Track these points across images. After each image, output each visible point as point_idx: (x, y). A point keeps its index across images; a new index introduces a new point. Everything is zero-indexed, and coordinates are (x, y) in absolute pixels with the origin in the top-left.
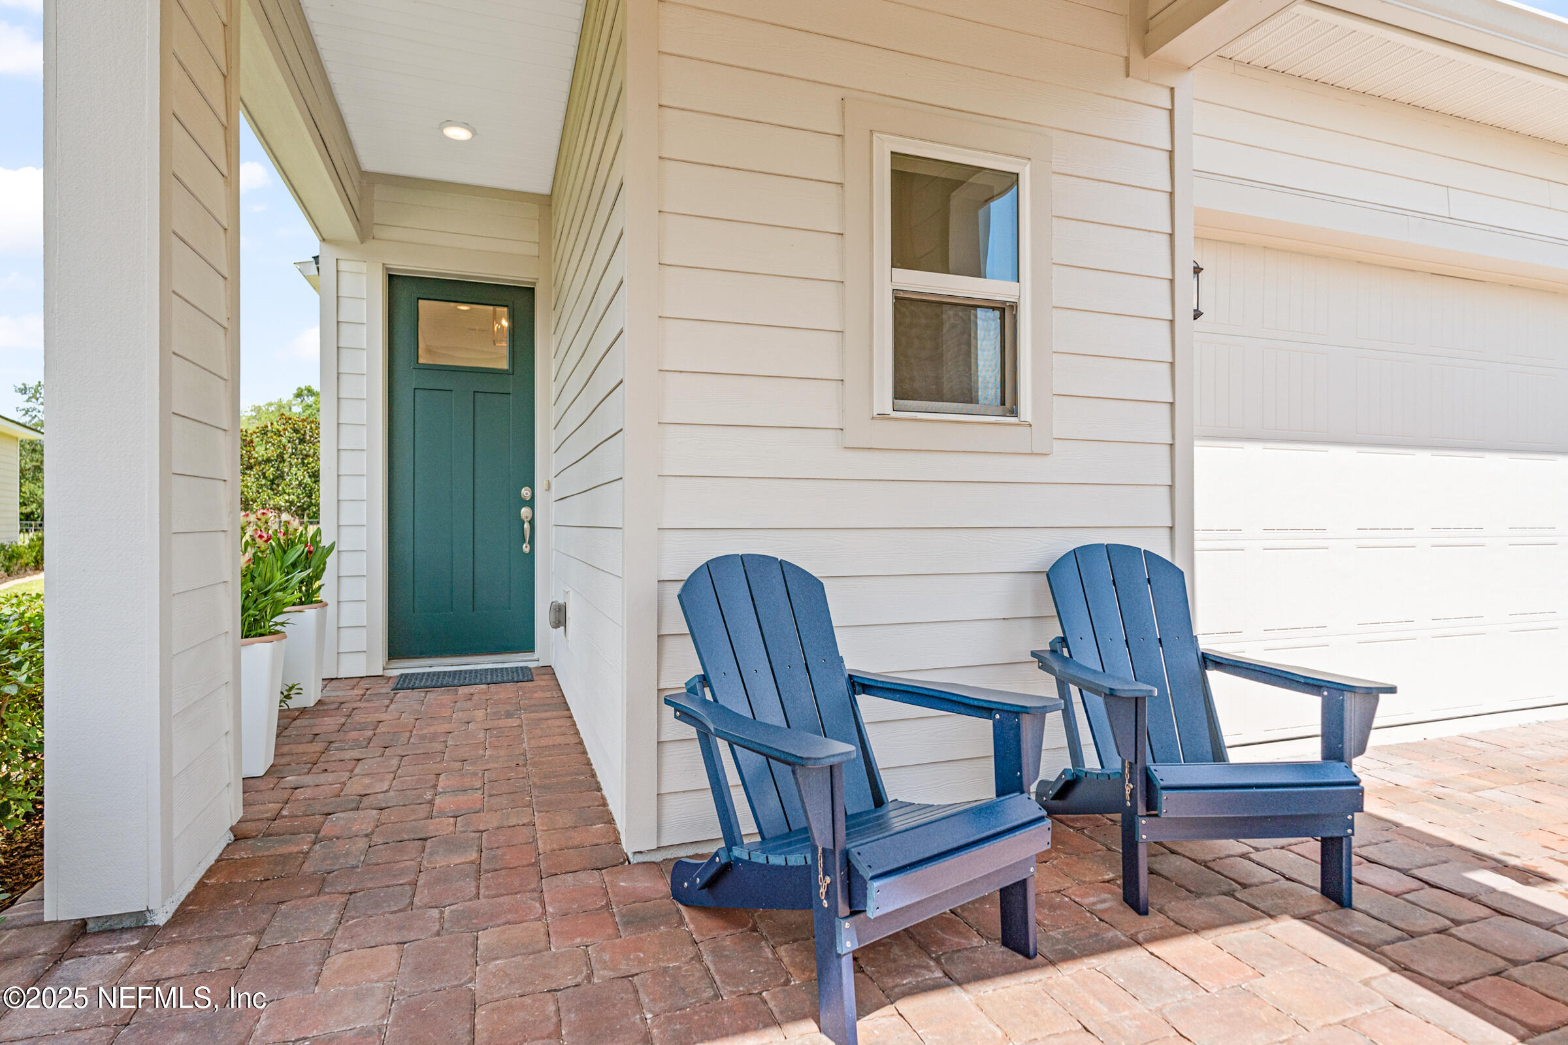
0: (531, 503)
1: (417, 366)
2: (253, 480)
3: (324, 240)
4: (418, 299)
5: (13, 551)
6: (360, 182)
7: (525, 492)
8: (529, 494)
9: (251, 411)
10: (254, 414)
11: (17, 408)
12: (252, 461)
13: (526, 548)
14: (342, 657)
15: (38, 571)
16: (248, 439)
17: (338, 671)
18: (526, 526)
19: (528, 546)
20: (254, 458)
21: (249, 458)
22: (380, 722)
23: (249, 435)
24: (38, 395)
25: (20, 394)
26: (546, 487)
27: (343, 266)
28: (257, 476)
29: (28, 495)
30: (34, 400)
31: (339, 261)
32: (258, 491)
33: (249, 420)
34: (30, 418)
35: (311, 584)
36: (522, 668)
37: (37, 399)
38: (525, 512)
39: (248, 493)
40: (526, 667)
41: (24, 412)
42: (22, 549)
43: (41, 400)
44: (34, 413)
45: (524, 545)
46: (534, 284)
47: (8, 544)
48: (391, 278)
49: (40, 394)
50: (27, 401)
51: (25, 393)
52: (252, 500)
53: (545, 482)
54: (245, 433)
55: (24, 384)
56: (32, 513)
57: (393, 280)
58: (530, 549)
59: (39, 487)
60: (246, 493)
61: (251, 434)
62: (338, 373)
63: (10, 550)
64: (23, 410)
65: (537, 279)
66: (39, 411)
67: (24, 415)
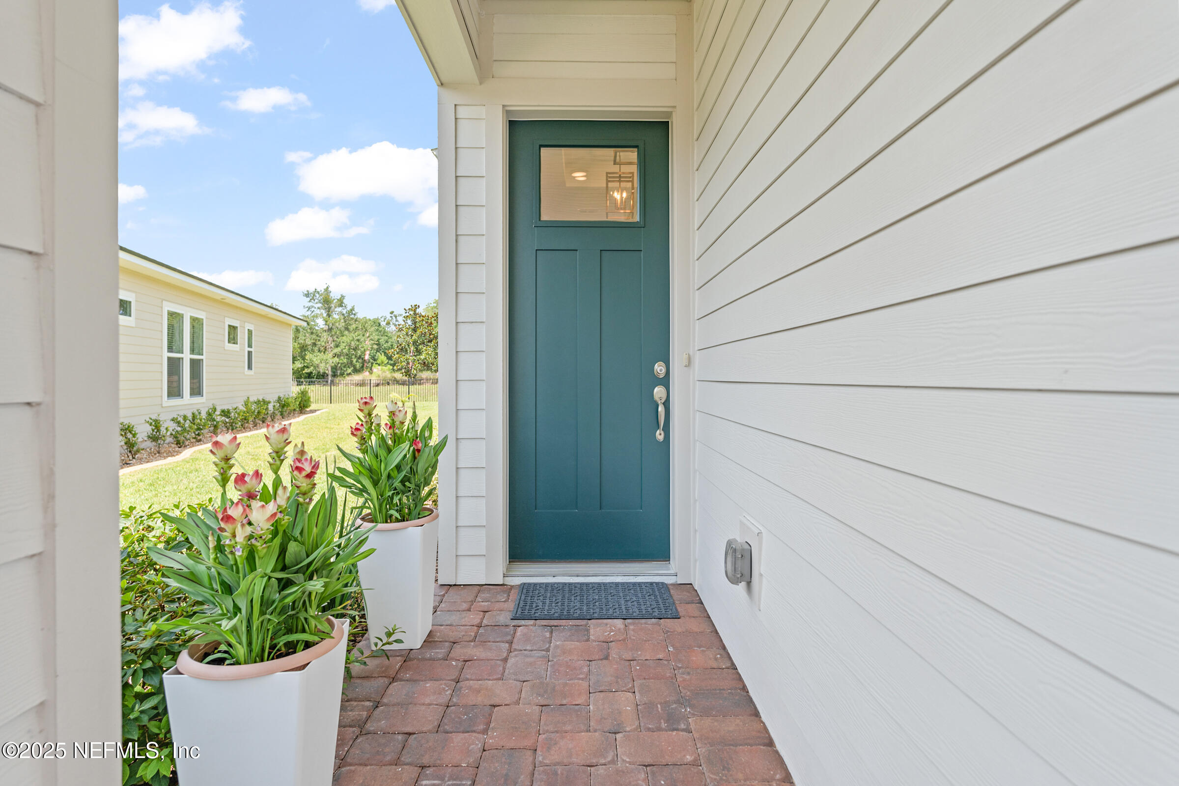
0: (665, 382)
1: (539, 224)
2: (432, 350)
3: (442, 84)
4: (541, 146)
5: (285, 401)
6: (479, 13)
7: (659, 368)
8: (664, 370)
9: (434, 303)
10: (435, 305)
11: (304, 306)
12: (432, 336)
13: (660, 436)
14: (461, 559)
15: (301, 414)
16: (429, 321)
17: (456, 577)
18: (661, 409)
19: (662, 433)
20: (433, 334)
21: (430, 335)
22: (494, 706)
23: (430, 319)
24: (315, 298)
25: (305, 297)
26: (685, 362)
27: (462, 112)
28: (434, 347)
29: (309, 362)
30: (313, 301)
31: (457, 107)
32: (435, 357)
33: (432, 309)
34: (310, 313)
35: (419, 491)
36: (657, 584)
37: (314, 300)
38: (659, 392)
39: (429, 358)
40: (663, 583)
41: (307, 309)
42: (290, 400)
43: (316, 301)
44: (313, 309)
45: (658, 432)
46: (669, 114)
47: (283, 396)
48: (513, 125)
49: (316, 296)
50: (309, 302)
51: (308, 297)
52: (431, 363)
53: (685, 357)
54: (427, 318)
55: (308, 291)
56: (311, 373)
57: (514, 126)
58: (665, 437)
59: (315, 356)
60: (427, 359)
61: (431, 318)
62: (457, 235)
63: (283, 400)
64: (307, 307)
65: (674, 107)
66: (315, 308)
67: (308, 311)
